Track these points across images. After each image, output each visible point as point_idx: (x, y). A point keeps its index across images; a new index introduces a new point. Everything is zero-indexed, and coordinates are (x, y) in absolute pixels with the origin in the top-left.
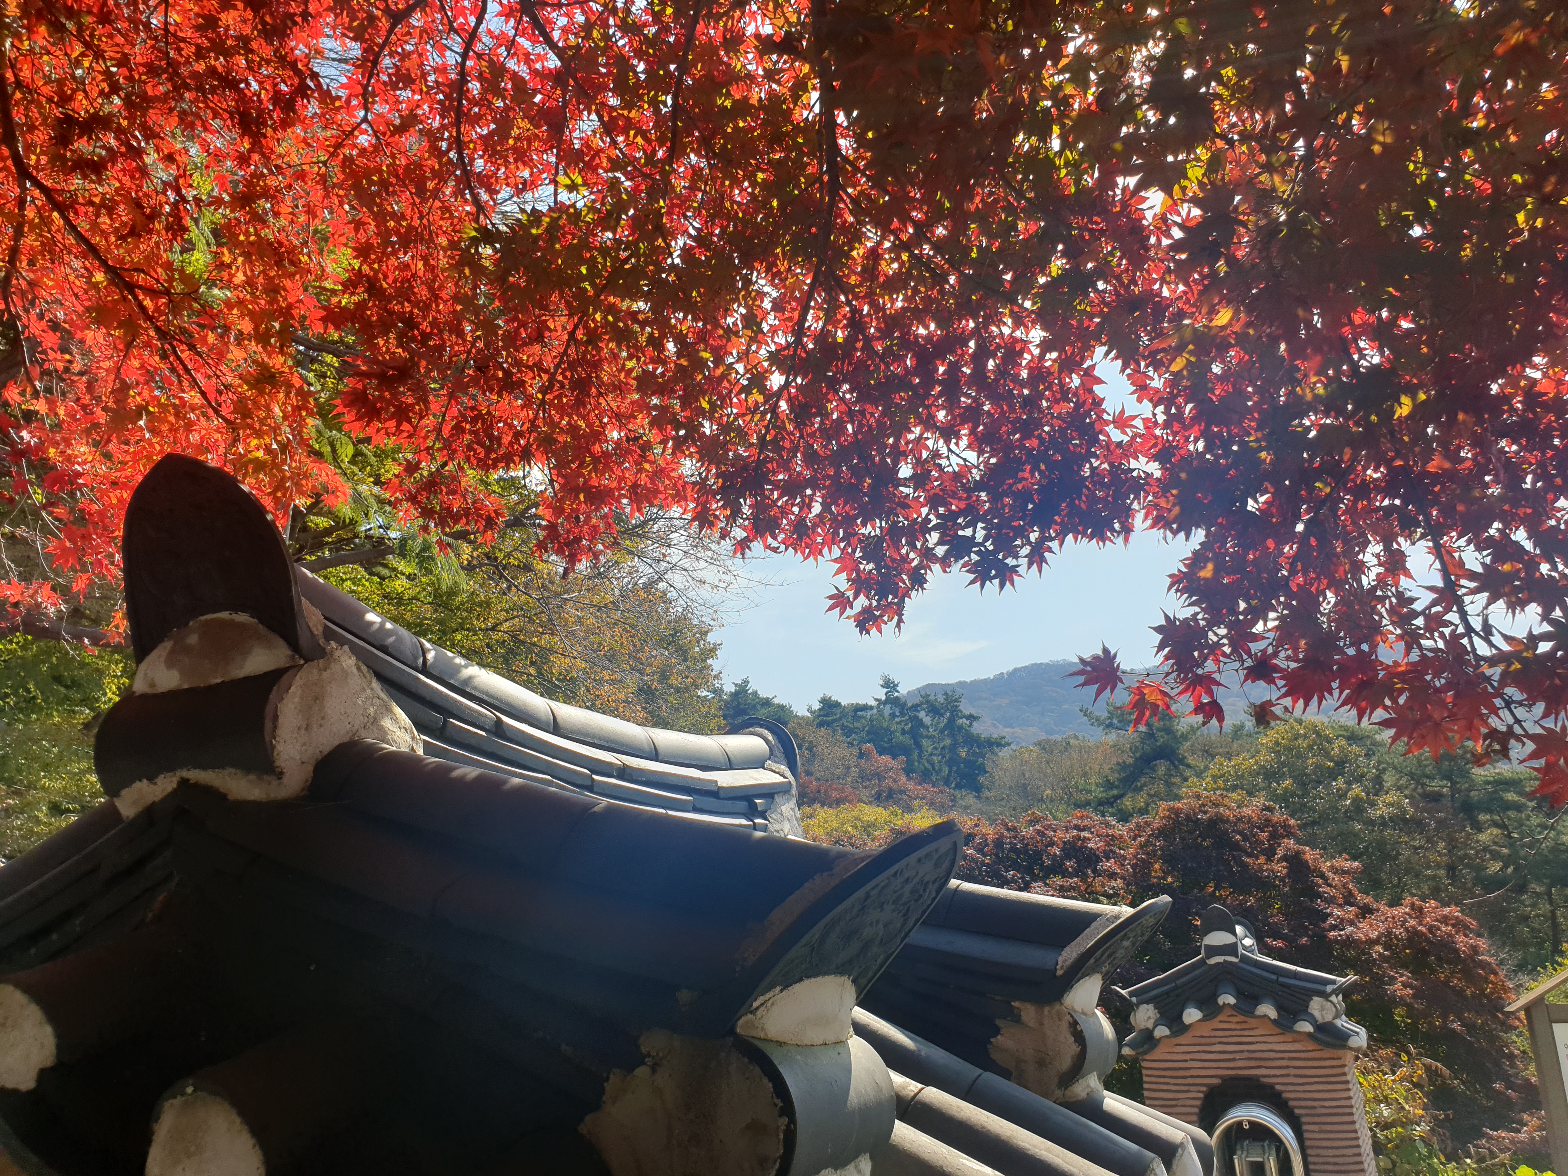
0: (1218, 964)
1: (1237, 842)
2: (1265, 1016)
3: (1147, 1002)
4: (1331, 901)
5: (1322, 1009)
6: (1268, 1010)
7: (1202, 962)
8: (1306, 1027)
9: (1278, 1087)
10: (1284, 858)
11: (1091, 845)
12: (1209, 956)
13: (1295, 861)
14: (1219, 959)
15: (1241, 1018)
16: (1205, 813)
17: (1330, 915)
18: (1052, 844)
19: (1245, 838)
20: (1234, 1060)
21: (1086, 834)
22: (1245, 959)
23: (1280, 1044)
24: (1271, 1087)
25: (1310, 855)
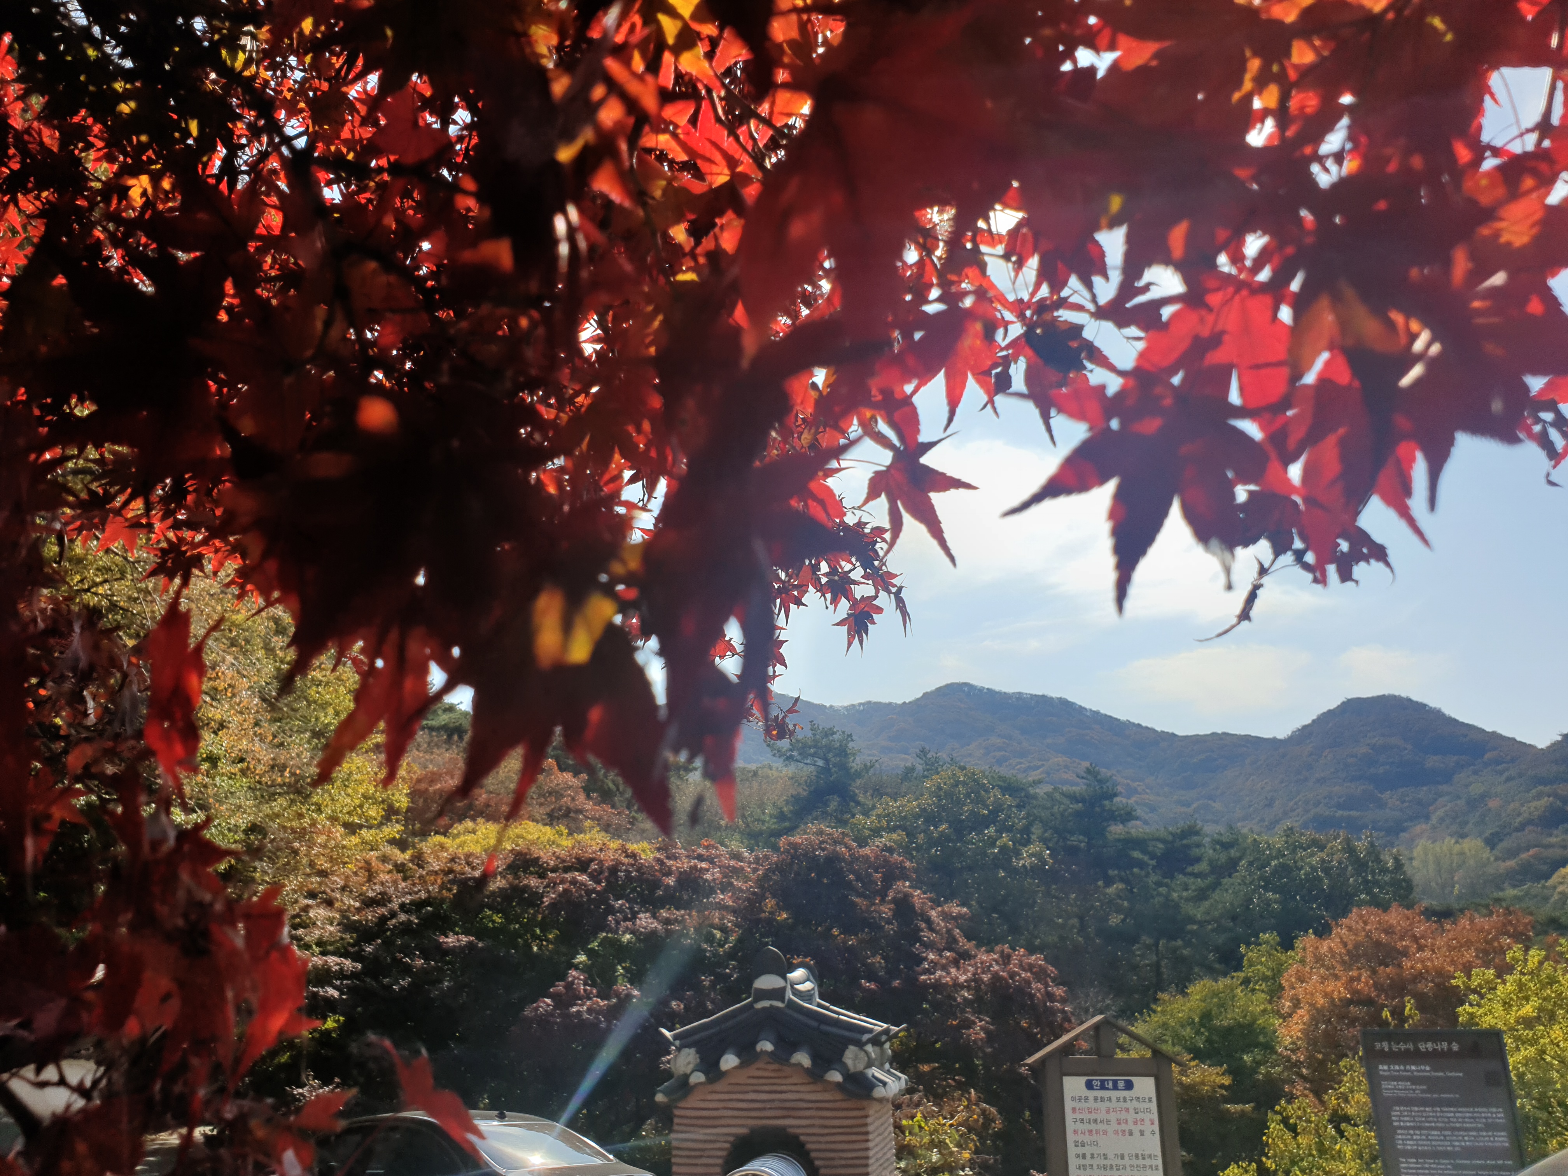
0: (764, 1009)
1: (850, 881)
2: (799, 1065)
3: (689, 1046)
4: (929, 946)
5: (856, 1058)
6: (803, 1058)
7: (750, 1006)
8: (836, 1076)
9: (802, 1138)
10: (894, 901)
11: (708, 876)
12: (756, 1000)
13: (903, 906)
14: (765, 1004)
15: (775, 1066)
16: (823, 850)
17: (925, 959)
18: (669, 873)
19: (858, 878)
20: (764, 1109)
21: (704, 865)
22: (791, 1004)
23: (811, 1094)
24: (796, 1137)
25: (918, 897)
